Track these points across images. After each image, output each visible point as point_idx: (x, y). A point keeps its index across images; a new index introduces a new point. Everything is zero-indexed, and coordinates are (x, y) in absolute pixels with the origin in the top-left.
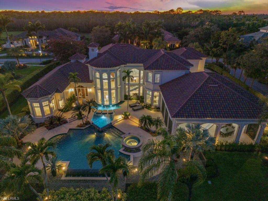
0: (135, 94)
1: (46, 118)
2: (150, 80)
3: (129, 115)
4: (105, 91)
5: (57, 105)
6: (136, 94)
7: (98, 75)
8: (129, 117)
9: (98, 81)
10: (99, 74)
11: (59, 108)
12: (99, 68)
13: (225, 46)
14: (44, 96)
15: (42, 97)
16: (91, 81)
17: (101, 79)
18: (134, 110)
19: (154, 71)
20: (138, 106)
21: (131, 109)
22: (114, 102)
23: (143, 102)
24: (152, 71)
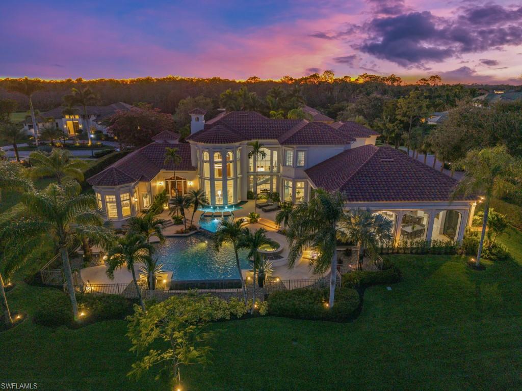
0: (264, 190)
1: (124, 220)
2: (290, 162)
3: (258, 217)
4: (216, 183)
5: (141, 203)
6: (266, 190)
7: (206, 156)
8: (259, 220)
9: (207, 166)
10: (208, 155)
11: (142, 209)
12: (210, 143)
13: (405, 119)
14: (124, 183)
15: (121, 184)
16: (194, 169)
17: (212, 162)
18: (266, 211)
19: (295, 146)
20: (271, 205)
21: (261, 210)
22: (231, 201)
23: (279, 201)
24: (293, 147)
